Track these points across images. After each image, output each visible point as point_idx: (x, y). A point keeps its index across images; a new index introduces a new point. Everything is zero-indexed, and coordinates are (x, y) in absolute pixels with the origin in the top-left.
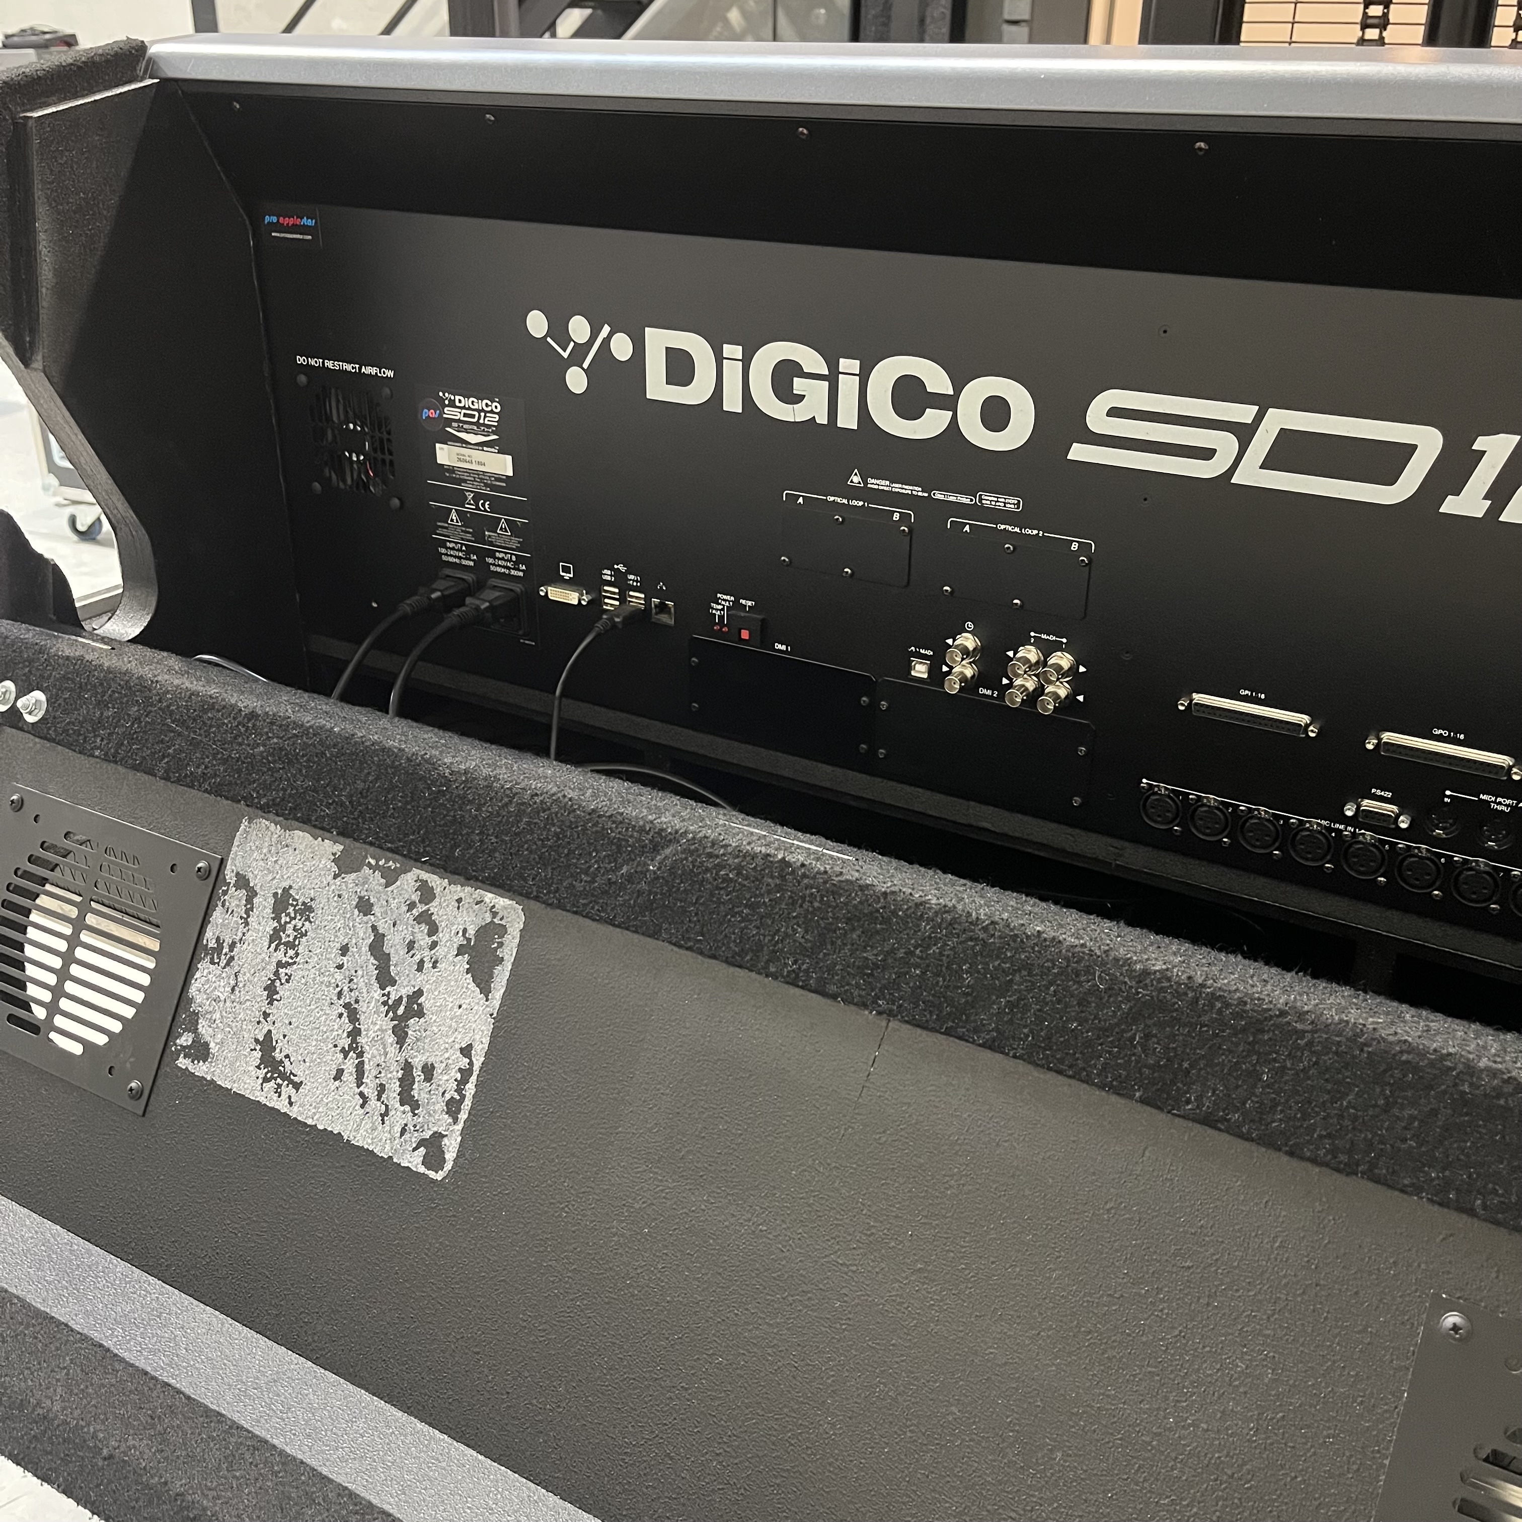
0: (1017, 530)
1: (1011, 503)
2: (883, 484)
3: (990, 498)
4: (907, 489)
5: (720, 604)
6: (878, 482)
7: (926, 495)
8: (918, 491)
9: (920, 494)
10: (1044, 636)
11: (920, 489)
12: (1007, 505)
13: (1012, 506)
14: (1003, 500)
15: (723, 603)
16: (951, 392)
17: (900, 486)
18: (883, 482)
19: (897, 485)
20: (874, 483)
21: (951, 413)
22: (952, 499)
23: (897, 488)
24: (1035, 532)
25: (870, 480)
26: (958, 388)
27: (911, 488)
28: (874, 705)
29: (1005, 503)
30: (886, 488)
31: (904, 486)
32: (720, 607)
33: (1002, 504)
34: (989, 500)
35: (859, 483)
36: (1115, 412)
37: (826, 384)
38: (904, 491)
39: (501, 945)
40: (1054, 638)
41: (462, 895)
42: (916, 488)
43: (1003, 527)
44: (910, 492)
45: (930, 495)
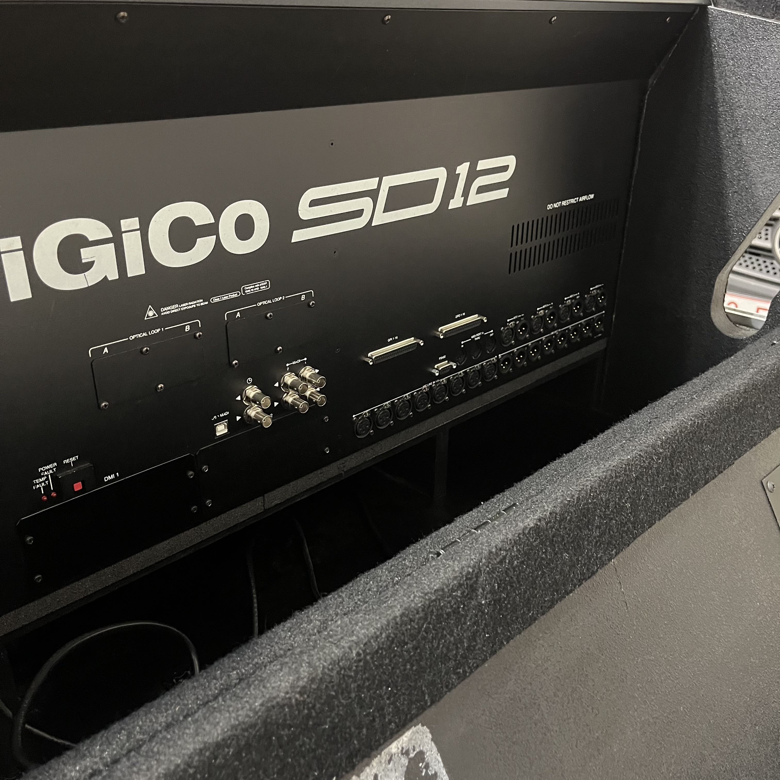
0: (269, 302)
1: (263, 285)
2: (174, 309)
3: (250, 288)
4: (192, 305)
5: (43, 476)
6: (169, 308)
7: (207, 303)
8: (201, 303)
9: (202, 304)
10: (294, 363)
11: (202, 301)
12: (261, 288)
13: (264, 287)
14: (258, 285)
15: (46, 473)
16: (213, 221)
17: (187, 304)
18: (173, 307)
19: (184, 305)
20: (166, 311)
21: (215, 236)
22: (225, 298)
23: (185, 306)
24: (280, 298)
25: (162, 310)
26: (217, 216)
27: (195, 302)
28: (199, 473)
29: (259, 287)
30: (176, 311)
31: (190, 303)
32: (43, 479)
33: (258, 288)
34: (249, 289)
35: (154, 315)
36: (314, 203)
37: (111, 246)
38: (190, 307)
39: (427, 767)
40: (300, 361)
41: (374, 771)
42: (198, 301)
43: (260, 304)
44: (195, 306)
45: (209, 302)
